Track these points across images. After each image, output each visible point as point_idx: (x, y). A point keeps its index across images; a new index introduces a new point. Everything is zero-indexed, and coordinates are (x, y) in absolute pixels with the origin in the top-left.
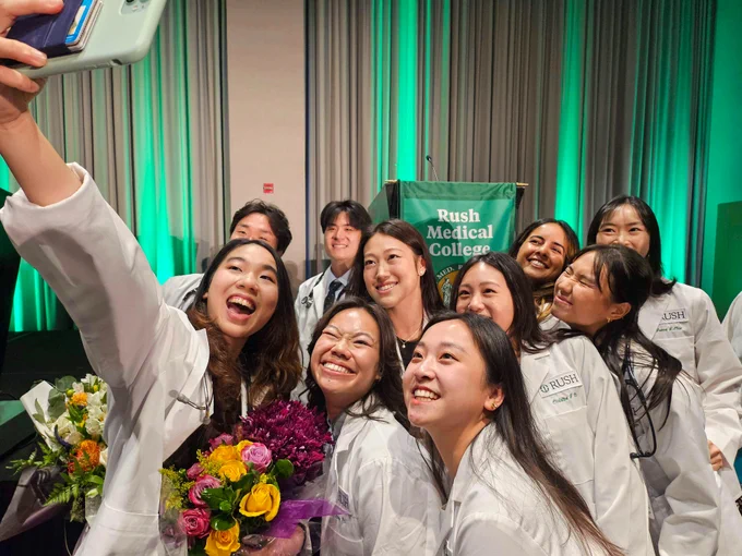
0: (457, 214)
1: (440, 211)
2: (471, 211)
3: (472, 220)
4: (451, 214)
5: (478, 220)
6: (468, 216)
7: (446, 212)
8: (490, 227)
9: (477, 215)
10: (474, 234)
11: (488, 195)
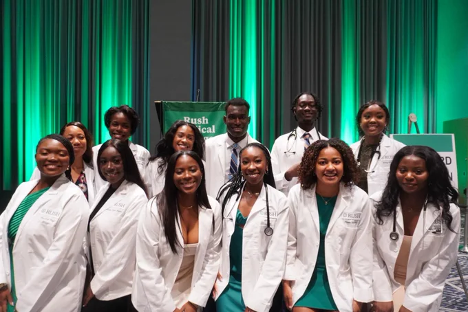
0: (195, 119)
1: (185, 118)
2: (204, 118)
3: (204, 123)
4: (192, 120)
5: (207, 122)
6: (202, 120)
7: (189, 119)
8: (213, 126)
9: (207, 120)
10: (204, 130)
11: (213, 109)
